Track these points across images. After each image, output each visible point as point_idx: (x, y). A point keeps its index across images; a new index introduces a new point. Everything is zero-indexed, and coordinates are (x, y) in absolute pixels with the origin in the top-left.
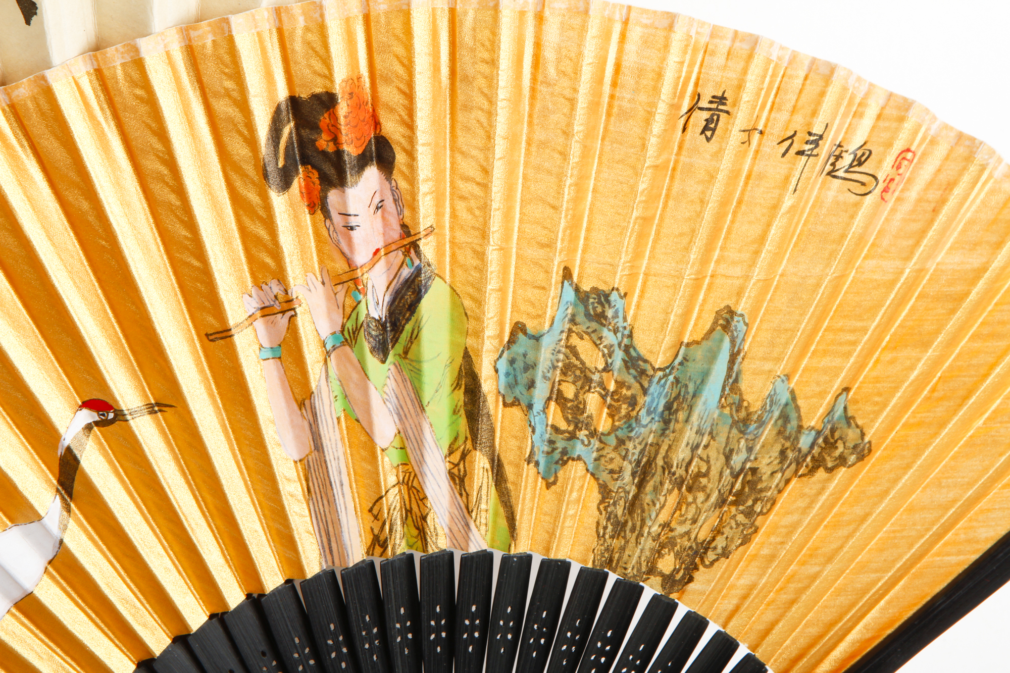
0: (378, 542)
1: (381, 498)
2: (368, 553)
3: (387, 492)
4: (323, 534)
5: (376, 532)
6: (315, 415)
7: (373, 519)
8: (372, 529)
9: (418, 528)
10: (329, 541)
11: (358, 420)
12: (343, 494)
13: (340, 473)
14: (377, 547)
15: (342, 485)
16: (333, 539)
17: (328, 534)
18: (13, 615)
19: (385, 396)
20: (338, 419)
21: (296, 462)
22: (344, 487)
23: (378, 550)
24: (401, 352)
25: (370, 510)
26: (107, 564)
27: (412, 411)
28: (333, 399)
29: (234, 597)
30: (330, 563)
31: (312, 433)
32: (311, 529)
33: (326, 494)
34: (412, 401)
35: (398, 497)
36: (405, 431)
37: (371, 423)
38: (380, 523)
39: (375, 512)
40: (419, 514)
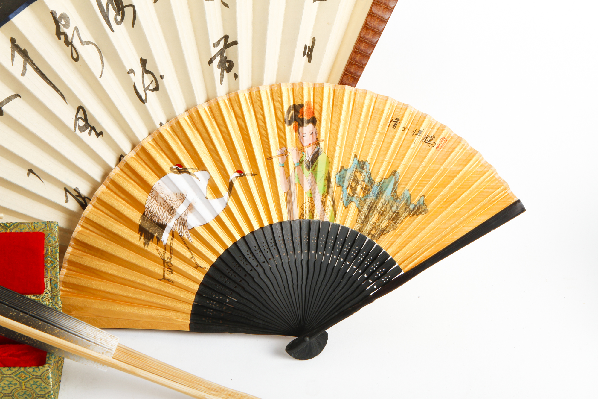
0: (302, 215)
1: (304, 204)
2: (299, 218)
3: (305, 203)
4: (289, 212)
5: (302, 213)
6: (290, 181)
7: (301, 209)
8: (301, 212)
9: (312, 213)
10: (290, 213)
11: (300, 184)
12: (295, 202)
13: (295, 196)
14: (302, 216)
15: (295, 199)
16: (291, 213)
17: (290, 212)
18: (214, 220)
19: (308, 179)
20: (296, 183)
21: (284, 193)
22: (295, 200)
23: (302, 217)
24: (313, 169)
25: (301, 207)
26: (237, 211)
27: (314, 184)
28: (295, 178)
29: (266, 223)
30: (290, 219)
31: (289, 185)
32: (286, 209)
33: (291, 201)
34: (314, 181)
35: (308, 205)
36: (312, 189)
37: (303, 185)
38: (303, 210)
39: (302, 207)
40: (313, 210)
